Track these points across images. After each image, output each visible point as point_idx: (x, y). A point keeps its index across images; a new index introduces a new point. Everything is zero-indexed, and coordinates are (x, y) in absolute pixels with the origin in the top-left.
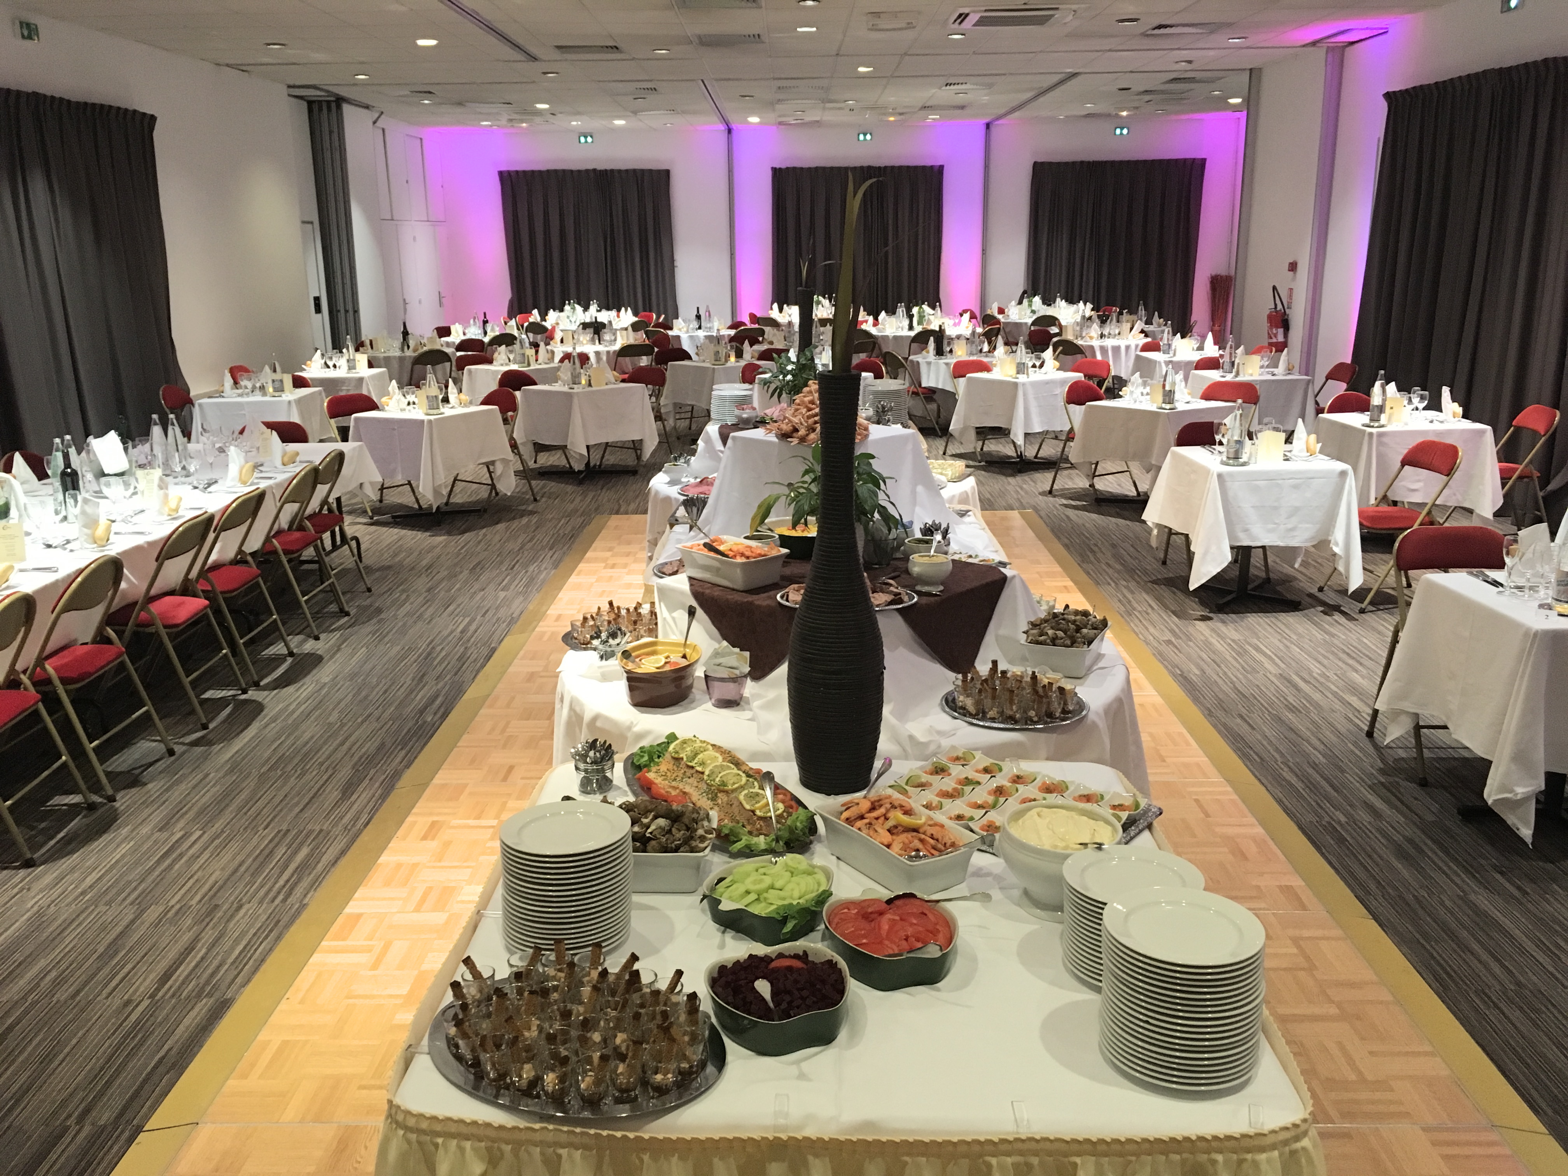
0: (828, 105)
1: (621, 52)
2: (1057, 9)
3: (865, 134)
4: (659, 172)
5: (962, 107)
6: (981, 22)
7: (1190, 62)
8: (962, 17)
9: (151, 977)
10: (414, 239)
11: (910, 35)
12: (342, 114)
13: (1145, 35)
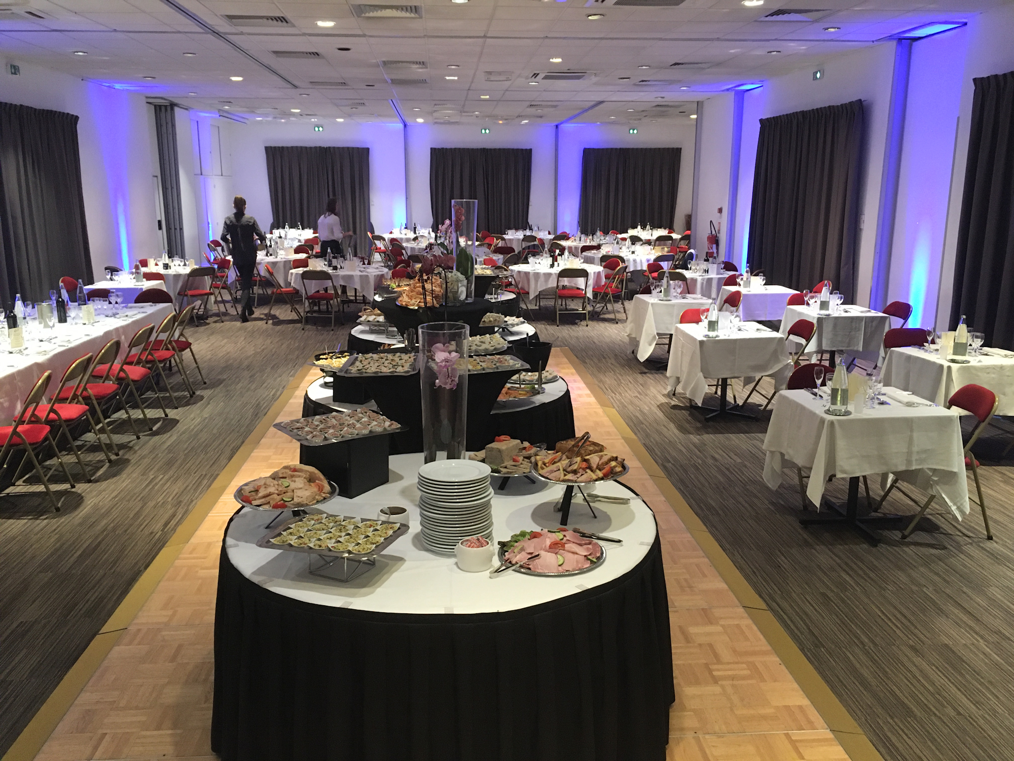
0: (463, 114)
1: (348, 85)
2: (586, 72)
3: (485, 130)
4: (363, 149)
5: (541, 117)
6: (546, 78)
7: (663, 98)
8: (536, 75)
9: (160, 524)
10: (215, 187)
11: (508, 83)
12: (174, 113)
13: (635, 85)
